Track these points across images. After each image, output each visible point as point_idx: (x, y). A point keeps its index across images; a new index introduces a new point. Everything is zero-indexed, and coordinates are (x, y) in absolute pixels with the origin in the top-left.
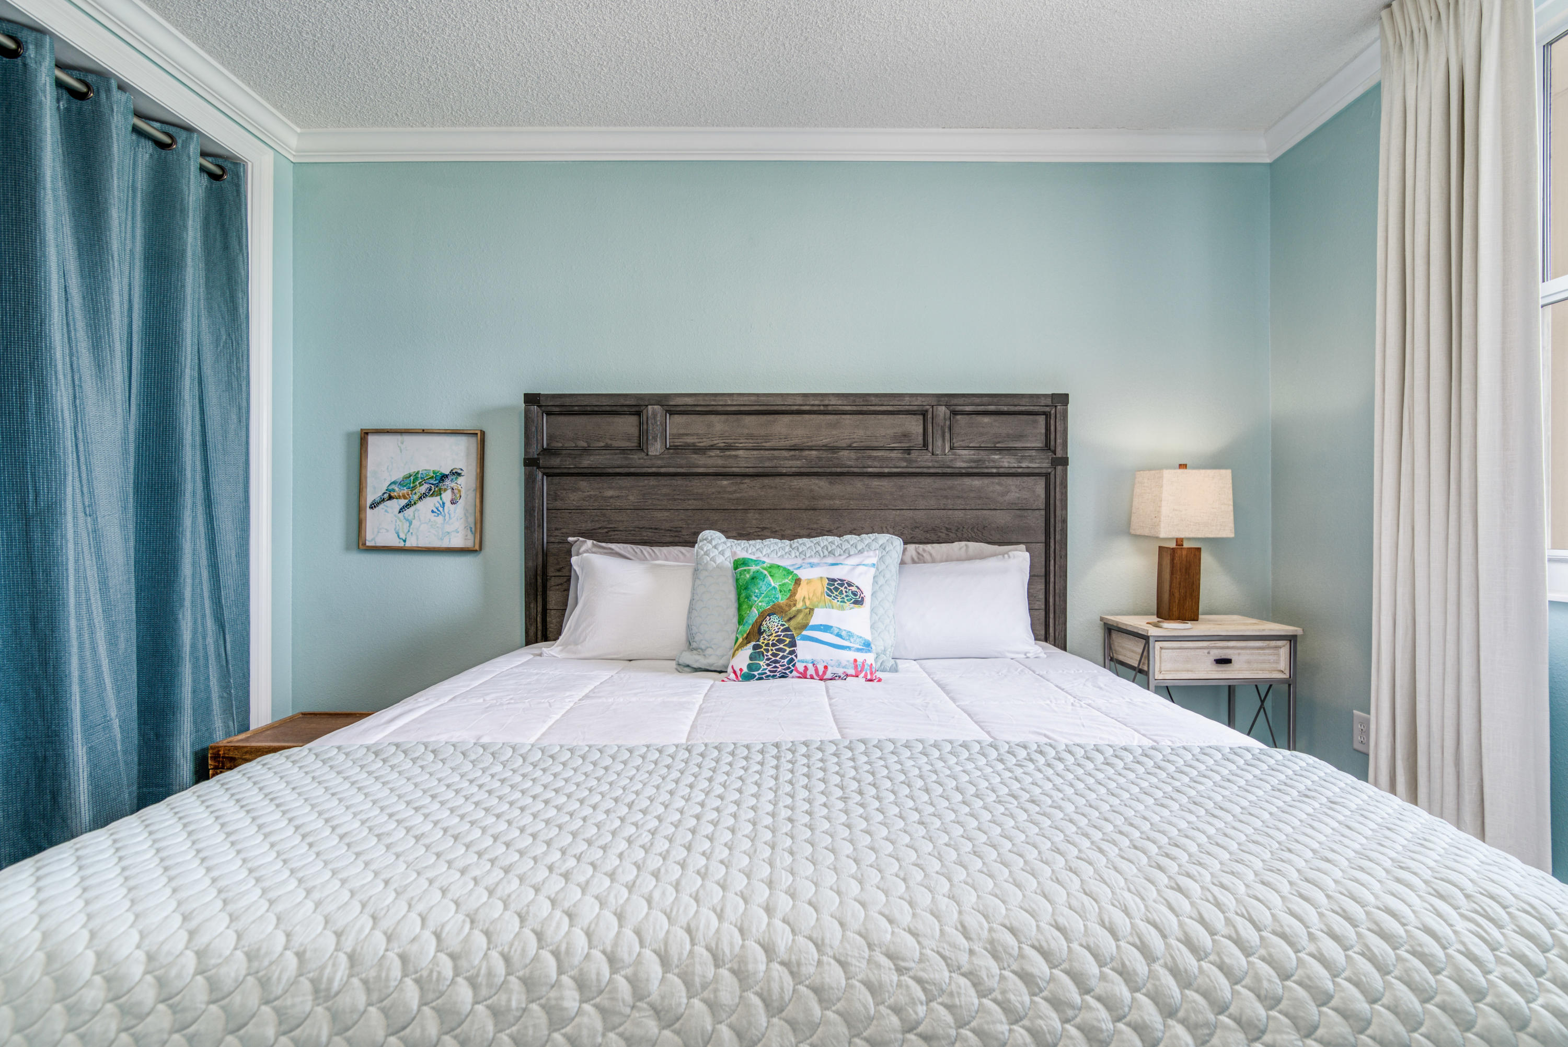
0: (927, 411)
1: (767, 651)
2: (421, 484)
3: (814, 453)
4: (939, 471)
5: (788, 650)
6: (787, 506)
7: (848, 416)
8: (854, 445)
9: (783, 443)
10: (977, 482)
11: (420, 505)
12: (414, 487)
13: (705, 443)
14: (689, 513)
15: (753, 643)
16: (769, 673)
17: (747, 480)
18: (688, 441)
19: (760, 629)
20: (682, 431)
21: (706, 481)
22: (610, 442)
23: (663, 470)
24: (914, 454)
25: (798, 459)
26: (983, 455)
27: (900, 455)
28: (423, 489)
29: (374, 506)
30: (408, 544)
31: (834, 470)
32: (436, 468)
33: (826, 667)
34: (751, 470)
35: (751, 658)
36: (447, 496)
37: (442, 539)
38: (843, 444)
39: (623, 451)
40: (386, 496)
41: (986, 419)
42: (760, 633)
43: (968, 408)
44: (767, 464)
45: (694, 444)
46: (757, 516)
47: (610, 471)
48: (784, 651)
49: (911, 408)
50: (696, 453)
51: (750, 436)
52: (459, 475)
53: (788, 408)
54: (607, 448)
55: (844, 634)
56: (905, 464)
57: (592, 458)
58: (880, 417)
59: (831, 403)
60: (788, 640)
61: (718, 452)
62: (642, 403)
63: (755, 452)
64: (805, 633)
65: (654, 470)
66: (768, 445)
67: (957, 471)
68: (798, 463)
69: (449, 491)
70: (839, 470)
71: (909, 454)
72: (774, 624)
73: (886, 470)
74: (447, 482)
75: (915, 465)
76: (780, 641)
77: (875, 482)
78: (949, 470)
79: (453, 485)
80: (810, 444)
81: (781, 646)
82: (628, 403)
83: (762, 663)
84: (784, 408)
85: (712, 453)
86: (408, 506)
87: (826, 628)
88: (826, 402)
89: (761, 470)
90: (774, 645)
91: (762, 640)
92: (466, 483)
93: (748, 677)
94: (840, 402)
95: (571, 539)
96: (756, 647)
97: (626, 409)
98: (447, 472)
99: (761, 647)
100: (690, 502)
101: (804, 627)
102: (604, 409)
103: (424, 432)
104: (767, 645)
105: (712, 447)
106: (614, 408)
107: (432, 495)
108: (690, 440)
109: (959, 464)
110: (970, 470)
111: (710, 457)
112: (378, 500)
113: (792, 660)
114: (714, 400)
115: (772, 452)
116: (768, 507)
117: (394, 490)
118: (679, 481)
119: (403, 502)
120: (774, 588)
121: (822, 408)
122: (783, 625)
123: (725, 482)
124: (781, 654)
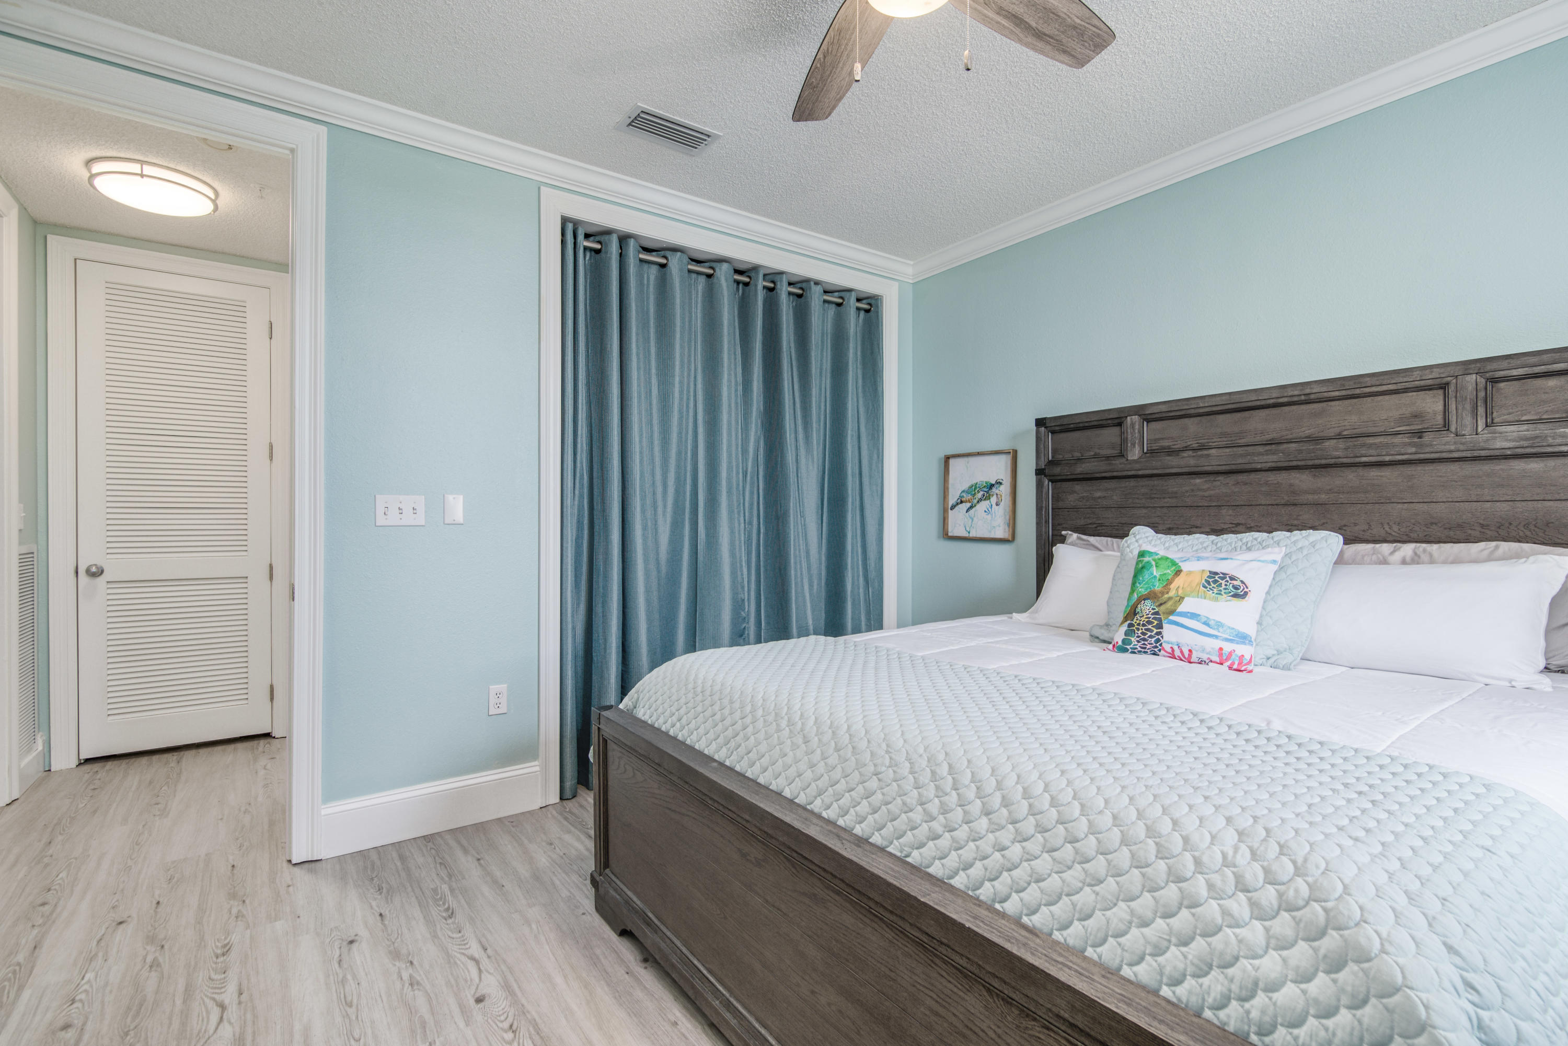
0: (1448, 384)
1: (1138, 629)
2: (978, 492)
3: (1293, 445)
4: (1468, 454)
5: (1155, 631)
6: (1263, 503)
7: (1337, 403)
8: (1345, 433)
9: (1258, 439)
10: (1535, 466)
11: (978, 506)
12: (975, 494)
13: (1179, 445)
14: (1165, 510)
15: (1129, 622)
16: (1139, 649)
17: (1221, 478)
18: (1164, 444)
19: (1135, 610)
20: (1157, 437)
21: (1180, 480)
22: (1098, 451)
23: (1140, 473)
24: (1427, 438)
25: (1273, 454)
26: (1543, 430)
27: (1407, 440)
28: (979, 495)
29: (953, 508)
30: (971, 535)
31: (1317, 462)
32: (987, 480)
33: (1190, 651)
34: (1224, 468)
35: (1126, 634)
36: (994, 500)
37: (990, 532)
38: (1331, 433)
39: (1108, 458)
40: (959, 501)
41: (1552, 382)
42: (1135, 614)
43: (1515, 372)
44: (1240, 461)
45: (1169, 447)
46: (1230, 512)
47: (1098, 475)
48: (1151, 631)
49: (1422, 383)
50: (1169, 455)
51: (1224, 435)
52: (1001, 483)
53: (1263, 403)
54: (1096, 456)
56: (1413, 450)
57: (1083, 466)
58: (1380, 398)
59: (1314, 391)
60: (1156, 622)
61: (1190, 453)
62: (1123, 415)
63: (1228, 450)
64: (1171, 618)
65: (1133, 473)
66: (1242, 441)
67: (1497, 453)
68: (1274, 458)
69: (995, 496)
70: (1323, 462)
71: (1420, 437)
72: (1147, 608)
73: (1387, 458)
74: (994, 490)
75: (1428, 450)
76: (1149, 623)
77: (1374, 473)
78: (1483, 453)
79: (997, 491)
80: (1290, 437)
81: (1150, 627)
82: (1111, 416)
83: (1133, 639)
84: (1258, 403)
85: (1185, 454)
86: (971, 507)
87: (1194, 616)
88: (1308, 391)
89: (1233, 467)
90: (1144, 625)
91: (1135, 620)
92: (1005, 490)
93: (1123, 650)
94: (1325, 389)
95: (1064, 533)
96: (1130, 625)
97: (1109, 422)
98: (994, 483)
99: (1134, 626)
100: (1166, 500)
101: (1172, 612)
102: (1093, 424)
103: (979, 454)
104: (1139, 624)
105: (1186, 449)
106: (1101, 422)
107: (985, 500)
108: (1166, 443)
109: (1499, 444)
110: (1520, 451)
111: (1184, 457)
112: (955, 504)
113: (1158, 641)
114: (1187, 404)
115: (1246, 448)
116: (1242, 503)
117: (963, 497)
118: (1156, 482)
119: (968, 505)
121: (1303, 398)
122: (1153, 609)
123: (1198, 481)
124: (1149, 634)
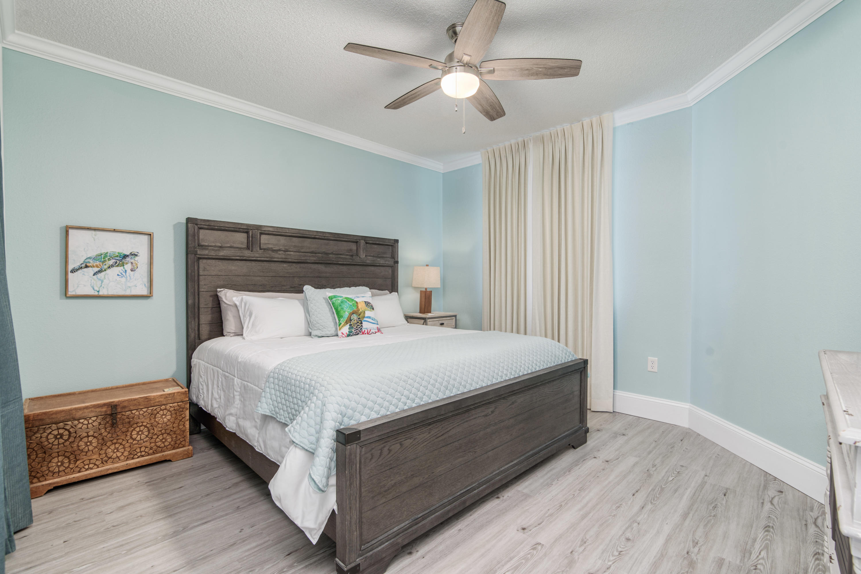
0: (358, 242)
1: (354, 326)
2: (109, 260)
3: (320, 255)
4: (362, 264)
5: (360, 325)
6: (310, 276)
7: (331, 241)
8: (334, 252)
9: (308, 250)
10: (372, 268)
11: (109, 271)
12: (105, 261)
13: (277, 248)
14: (270, 278)
15: (349, 324)
16: (355, 334)
17: (294, 265)
18: (269, 246)
19: (350, 319)
20: (267, 242)
21: (277, 264)
22: (232, 244)
23: (259, 259)
24: (354, 257)
25: (314, 257)
26: (375, 258)
27: (350, 257)
28: (111, 262)
29: (73, 271)
30: (101, 293)
31: (327, 262)
32: (120, 251)
33: (370, 330)
34: (296, 261)
35: (349, 329)
36: (128, 267)
37: (125, 290)
38: (330, 252)
39: (240, 248)
40: (83, 265)
41: (375, 246)
42: (351, 320)
43: (371, 242)
44: (303, 258)
45: (272, 248)
46: (298, 279)
47: (234, 258)
48: (359, 325)
49: (353, 240)
50: (273, 252)
51: (295, 246)
52: (136, 255)
53: (310, 236)
54: (231, 247)
55: (373, 319)
56: (351, 261)
57: (225, 252)
58: (343, 242)
59: (327, 236)
60: (360, 322)
61: (283, 252)
62: (249, 228)
63: (298, 253)
64: (365, 319)
65: (254, 259)
66: (302, 250)
67: (367, 264)
68: (314, 259)
69: (130, 264)
70: (329, 262)
71: (352, 257)
72: (355, 317)
73: (345, 263)
74: (128, 259)
75: (354, 261)
76: (358, 322)
77: (341, 267)
78: (365, 264)
79: (132, 261)
80: (318, 251)
81: (358, 324)
82: (242, 227)
83: (353, 330)
84: (309, 236)
85: (280, 252)
86: (100, 271)
87: (369, 317)
88: (325, 235)
89: (300, 261)
90: (356, 324)
91: (352, 323)
92: (142, 260)
93: (349, 335)
94: (329, 236)
95: (218, 290)
96: (350, 325)
97: (241, 230)
98: (128, 254)
99: (352, 325)
100: (270, 273)
101: (364, 317)
102: (231, 229)
103: (114, 231)
104: (354, 324)
105: (280, 250)
106: (235, 229)
107: (117, 266)
108: (270, 246)
109: (368, 262)
110: (371, 264)
111: (280, 254)
112: (77, 267)
113: (361, 328)
114: (281, 230)
115: (304, 253)
116: (302, 276)
117: (89, 262)
118: (266, 264)
119: (96, 269)
120: (351, 305)
121: (323, 237)
122: (357, 317)
123: (285, 265)
124: (359, 327)
